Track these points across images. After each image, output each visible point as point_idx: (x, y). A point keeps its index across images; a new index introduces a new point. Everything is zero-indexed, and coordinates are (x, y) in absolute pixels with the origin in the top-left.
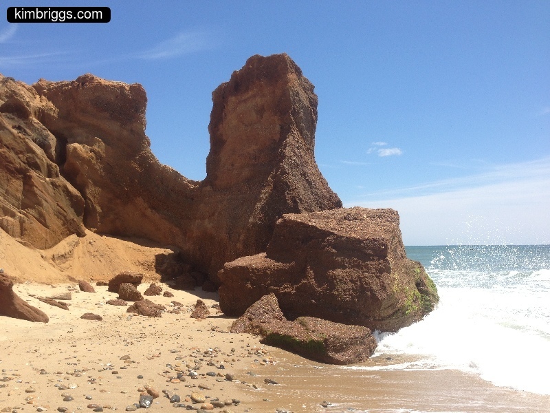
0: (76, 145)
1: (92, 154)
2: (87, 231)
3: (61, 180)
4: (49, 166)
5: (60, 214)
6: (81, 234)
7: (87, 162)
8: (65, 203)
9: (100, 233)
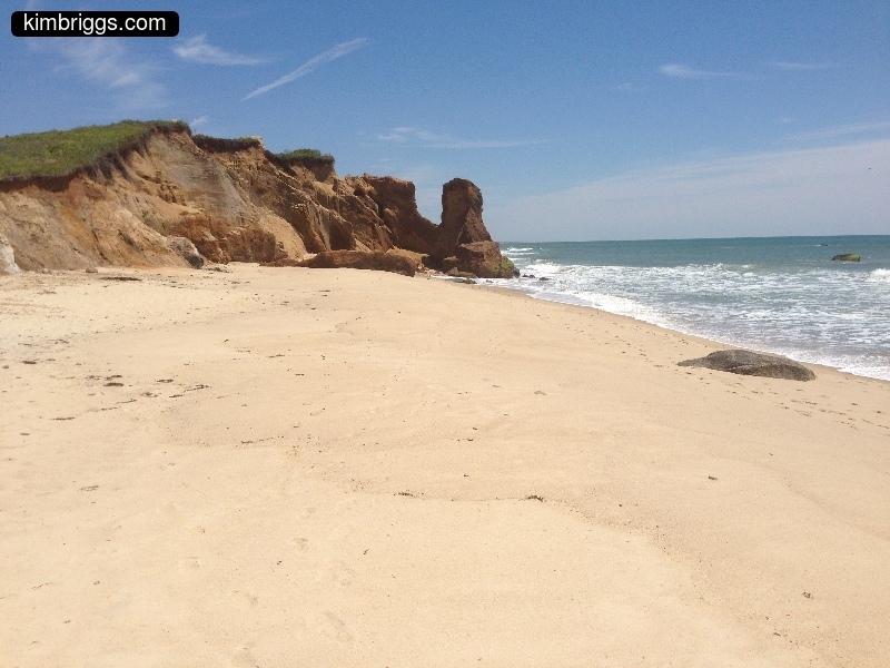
0: (387, 210)
1: (394, 213)
2: (393, 246)
3: (385, 227)
4: (380, 221)
7: (393, 217)
8: (387, 236)
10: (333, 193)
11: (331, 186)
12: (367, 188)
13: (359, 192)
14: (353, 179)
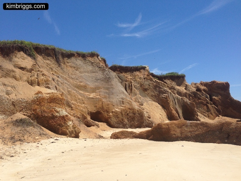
0: (214, 97)
1: (218, 99)
2: (220, 116)
3: (213, 105)
4: (211, 103)
5: (215, 113)
6: (219, 116)
7: (218, 101)
8: (215, 110)
9: (222, 116)
10: (185, 91)
11: (184, 88)
12: (202, 87)
13: (198, 90)
14: (195, 84)
